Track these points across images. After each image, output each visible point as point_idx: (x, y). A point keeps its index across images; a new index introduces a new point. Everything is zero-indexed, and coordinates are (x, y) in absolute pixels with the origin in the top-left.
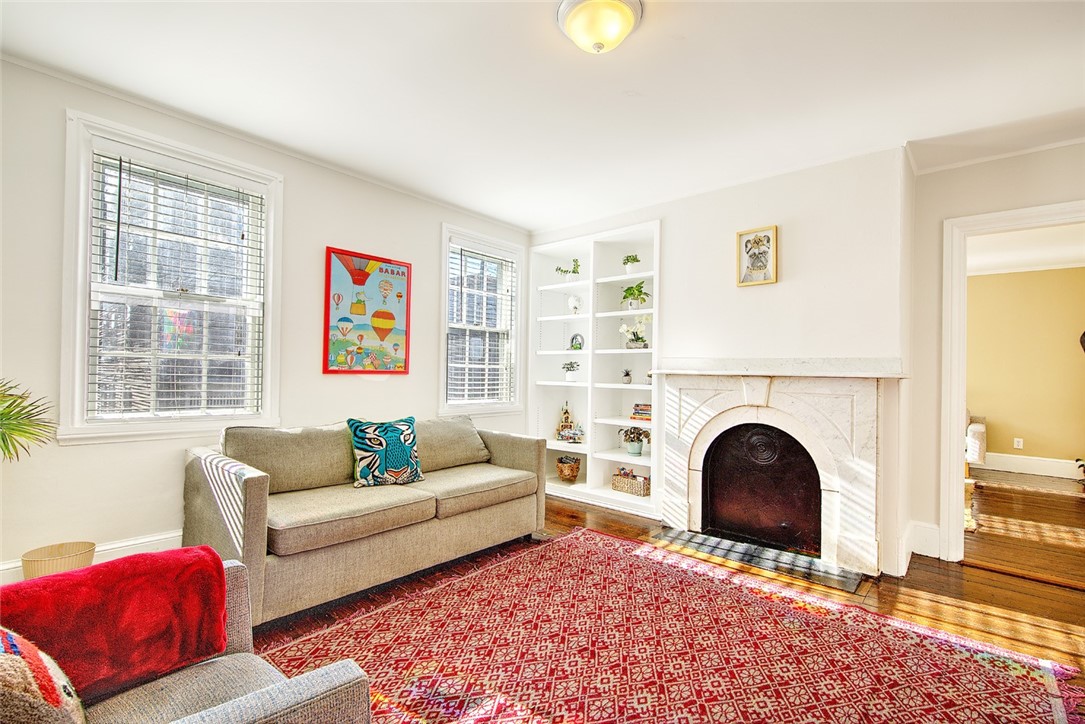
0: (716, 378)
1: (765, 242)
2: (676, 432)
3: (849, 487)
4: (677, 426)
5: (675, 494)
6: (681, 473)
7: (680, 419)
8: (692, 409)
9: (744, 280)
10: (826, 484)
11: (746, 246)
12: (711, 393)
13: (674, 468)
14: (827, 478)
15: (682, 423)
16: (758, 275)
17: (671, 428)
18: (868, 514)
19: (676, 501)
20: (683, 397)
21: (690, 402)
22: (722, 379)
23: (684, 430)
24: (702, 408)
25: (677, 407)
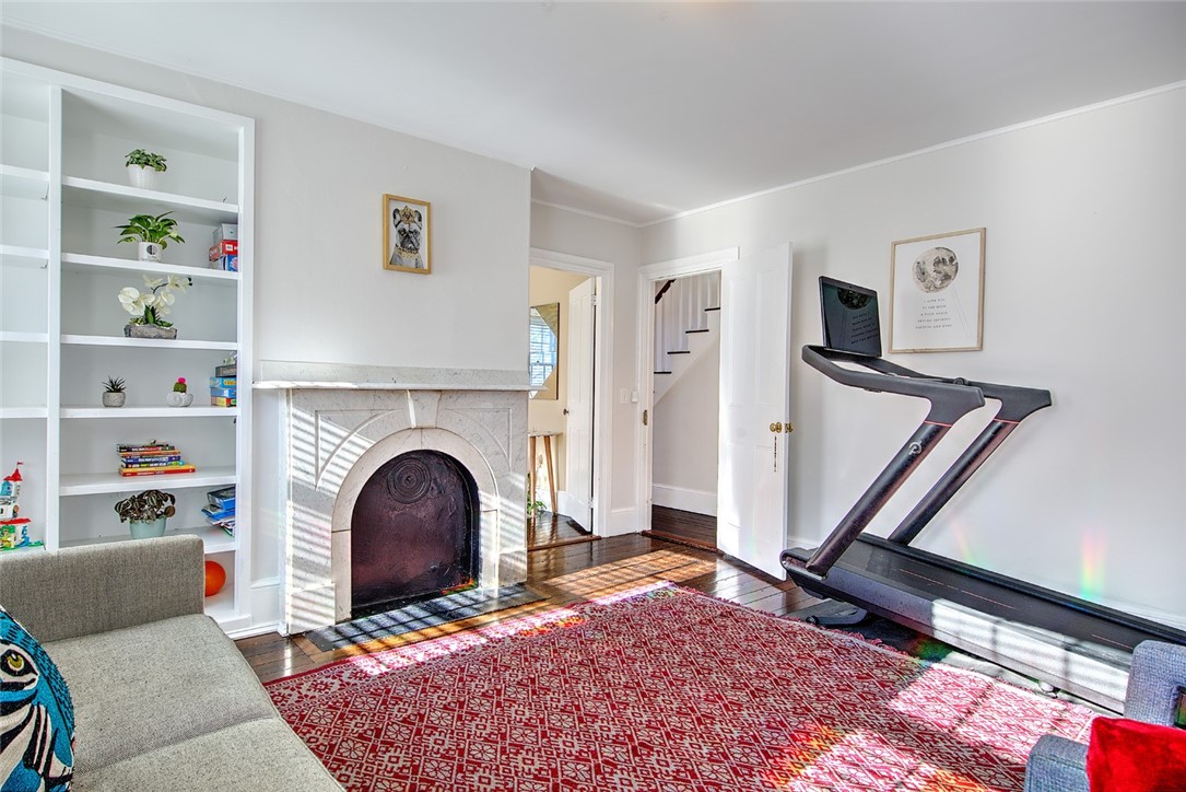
0: (372, 393)
1: (416, 219)
2: (313, 480)
3: (506, 502)
4: (312, 470)
5: (309, 576)
6: (321, 541)
7: (317, 459)
8: (338, 441)
9: (392, 263)
10: (486, 505)
11: (395, 217)
12: (366, 415)
13: (307, 537)
14: (488, 498)
15: (321, 463)
16: (408, 259)
17: (301, 475)
18: (519, 524)
19: (310, 587)
20: (321, 423)
21: (331, 431)
22: (382, 396)
23: (324, 475)
24: (352, 438)
25: (312, 440)
